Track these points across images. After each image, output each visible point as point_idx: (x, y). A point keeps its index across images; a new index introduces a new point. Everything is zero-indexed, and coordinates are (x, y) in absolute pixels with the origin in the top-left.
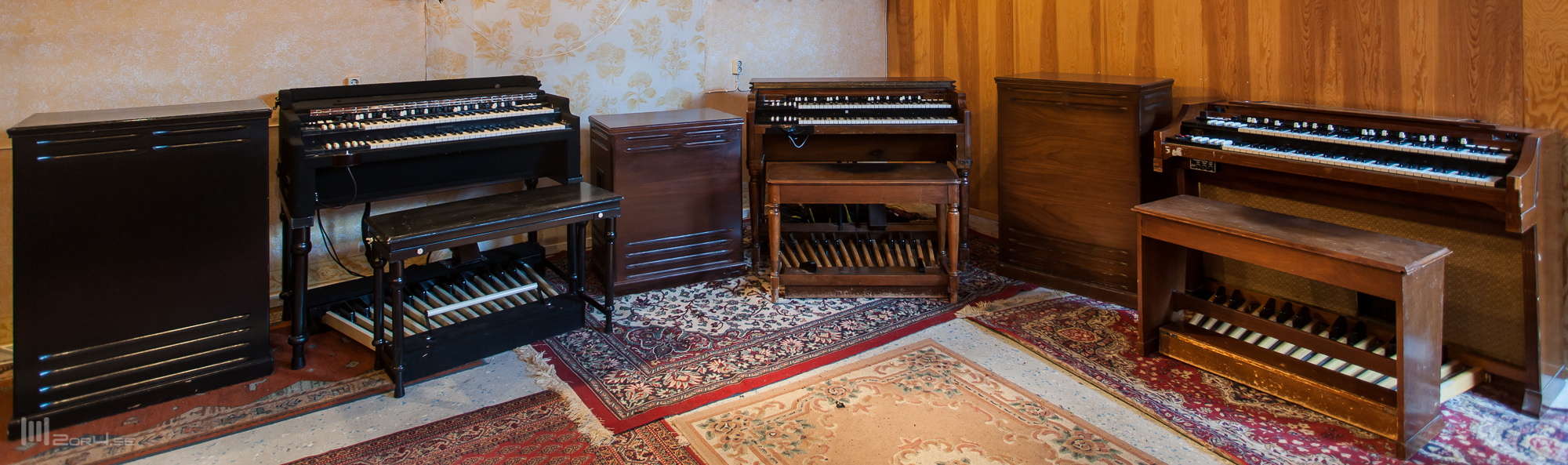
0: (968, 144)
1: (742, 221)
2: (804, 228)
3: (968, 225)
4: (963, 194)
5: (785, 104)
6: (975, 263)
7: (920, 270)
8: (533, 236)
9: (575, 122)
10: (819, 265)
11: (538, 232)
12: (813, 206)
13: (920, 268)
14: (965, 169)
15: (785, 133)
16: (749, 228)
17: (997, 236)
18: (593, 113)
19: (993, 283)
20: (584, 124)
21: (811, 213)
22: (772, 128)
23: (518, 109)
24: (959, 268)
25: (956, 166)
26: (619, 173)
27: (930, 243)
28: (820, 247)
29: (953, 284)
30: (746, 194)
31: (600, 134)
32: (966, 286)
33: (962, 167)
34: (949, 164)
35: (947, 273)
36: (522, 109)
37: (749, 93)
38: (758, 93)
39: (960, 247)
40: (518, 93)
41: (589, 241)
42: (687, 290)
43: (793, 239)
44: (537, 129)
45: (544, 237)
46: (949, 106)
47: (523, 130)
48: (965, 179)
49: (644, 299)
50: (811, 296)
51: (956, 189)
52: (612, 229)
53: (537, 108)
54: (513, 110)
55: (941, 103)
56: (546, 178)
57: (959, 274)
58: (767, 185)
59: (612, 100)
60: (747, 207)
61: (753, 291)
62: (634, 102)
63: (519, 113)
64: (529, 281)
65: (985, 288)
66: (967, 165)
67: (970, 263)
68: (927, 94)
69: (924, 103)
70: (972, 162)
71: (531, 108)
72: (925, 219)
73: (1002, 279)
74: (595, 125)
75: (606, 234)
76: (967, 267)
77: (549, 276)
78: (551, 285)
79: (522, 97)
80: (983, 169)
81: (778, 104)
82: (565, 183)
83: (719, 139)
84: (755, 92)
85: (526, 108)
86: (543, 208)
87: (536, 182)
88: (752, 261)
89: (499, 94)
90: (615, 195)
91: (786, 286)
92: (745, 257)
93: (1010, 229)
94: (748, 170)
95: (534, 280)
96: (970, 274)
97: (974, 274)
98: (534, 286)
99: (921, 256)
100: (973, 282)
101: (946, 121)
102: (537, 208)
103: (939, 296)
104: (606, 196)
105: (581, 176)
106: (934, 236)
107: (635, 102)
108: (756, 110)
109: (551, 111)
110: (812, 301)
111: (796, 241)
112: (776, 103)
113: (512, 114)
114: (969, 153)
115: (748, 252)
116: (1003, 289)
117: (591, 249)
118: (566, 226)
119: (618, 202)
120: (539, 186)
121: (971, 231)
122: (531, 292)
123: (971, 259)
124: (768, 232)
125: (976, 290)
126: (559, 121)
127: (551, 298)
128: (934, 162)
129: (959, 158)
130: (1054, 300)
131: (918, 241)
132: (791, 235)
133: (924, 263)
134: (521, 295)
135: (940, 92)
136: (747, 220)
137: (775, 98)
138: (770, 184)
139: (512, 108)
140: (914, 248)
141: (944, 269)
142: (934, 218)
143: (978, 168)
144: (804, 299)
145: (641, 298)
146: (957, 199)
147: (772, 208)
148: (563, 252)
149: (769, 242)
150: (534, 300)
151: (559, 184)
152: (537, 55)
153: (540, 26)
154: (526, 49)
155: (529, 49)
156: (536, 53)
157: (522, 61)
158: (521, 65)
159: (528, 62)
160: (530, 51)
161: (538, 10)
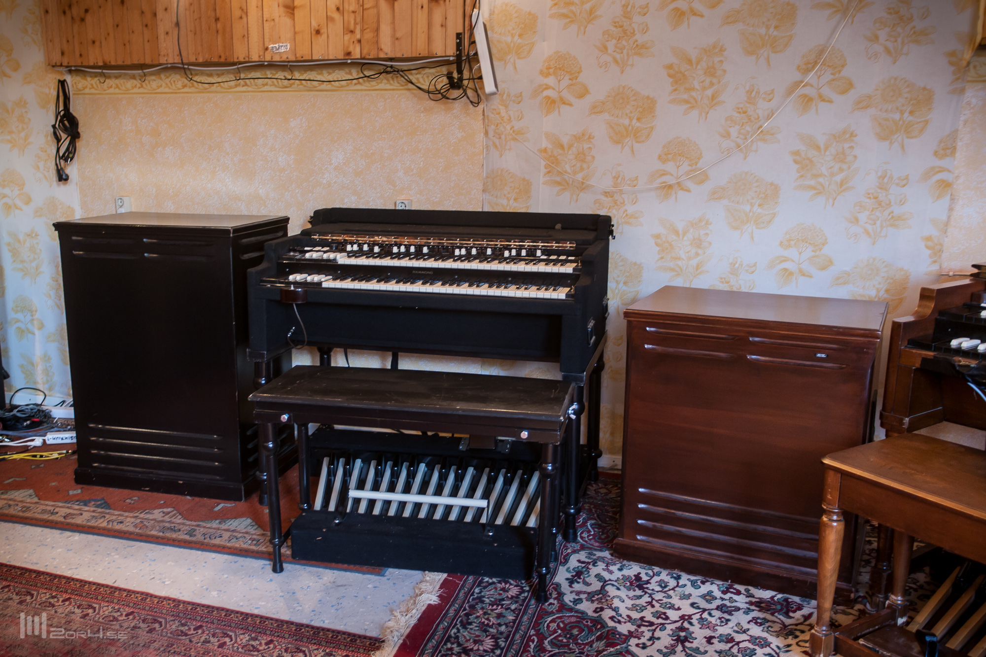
59: (748, 265)
152: (629, 185)
153: (637, 142)
154: (614, 175)
155: (619, 176)
156: (628, 182)
157: (606, 193)
158: (605, 199)
159: (615, 195)
160: (620, 179)
161: (635, 117)
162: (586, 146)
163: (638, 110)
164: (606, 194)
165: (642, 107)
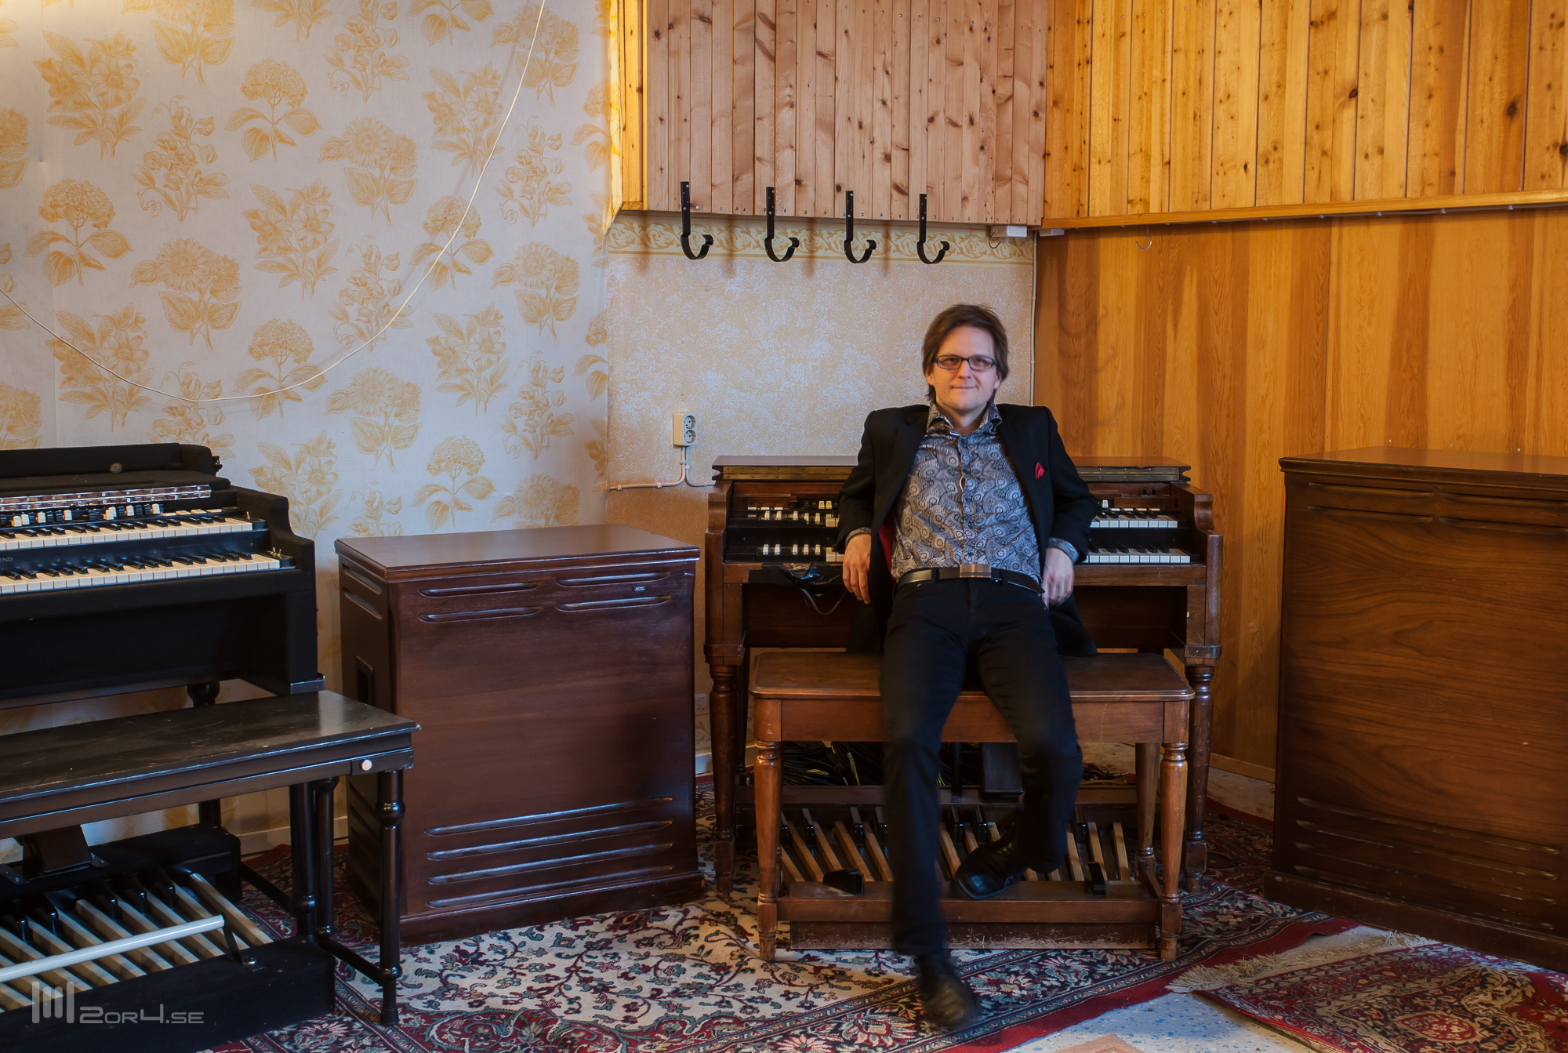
0: (1213, 609)
1: (694, 780)
2: (835, 795)
3: (1205, 792)
4: (1197, 722)
5: (795, 516)
6: (1218, 873)
7: (1097, 887)
8: (210, 810)
9: (303, 553)
10: (868, 879)
11: (222, 802)
12: (856, 747)
13: (1094, 884)
14: (1204, 665)
15: (794, 585)
16: (710, 796)
17: (1269, 814)
18: (347, 533)
19: (1258, 919)
20: (326, 559)
21: (852, 762)
22: (765, 571)
23: (166, 522)
24: (1183, 885)
25: (1184, 660)
26: (408, 672)
27: (1118, 831)
28: (872, 838)
29: (1166, 919)
30: (703, 719)
31: (364, 582)
32: (1197, 923)
33: (1197, 661)
34: (1169, 654)
35: (1154, 895)
36: (176, 521)
37: (712, 490)
38: (732, 491)
39: (1188, 836)
40: (168, 485)
41: (341, 824)
42: (568, 933)
43: (810, 822)
44: (212, 567)
45: (238, 815)
46: (1173, 524)
47: (178, 570)
48: (1204, 689)
49: (471, 950)
50: (848, 945)
51: (1183, 711)
52: (395, 796)
53: (211, 519)
54: (155, 523)
55: (1154, 516)
56: (237, 683)
57: (1181, 898)
58: (751, 702)
59: (390, 503)
60: (704, 749)
61: (717, 933)
62: (440, 508)
63: (170, 531)
64: (203, 911)
65: (1239, 928)
66: (1210, 658)
67: (1208, 873)
68: (1124, 495)
69: (1115, 516)
70: (1220, 651)
71: (198, 520)
72: (1110, 777)
73: (1277, 908)
74: (351, 561)
75: (380, 806)
76: (1201, 882)
77: (249, 900)
78: (254, 921)
79: (175, 494)
80: (1244, 670)
81: (779, 516)
82: (283, 693)
83: (641, 594)
84: (726, 488)
85: (187, 519)
86: (234, 747)
87: (215, 690)
88: (717, 868)
89: (121, 487)
90: (401, 720)
91: (792, 924)
92: (701, 860)
93: (1301, 799)
94: (707, 666)
95: (214, 910)
96: (1204, 898)
97: (1216, 897)
98: (216, 923)
99: (1099, 856)
100: (1213, 914)
101: (1165, 559)
102: (217, 749)
103: (1136, 946)
104: (378, 722)
105: (321, 676)
106: (1130, 817)
107: (446, 508)
108: (727, 530)
109: (245, 526)
110: (851, 956)
111: (816, 826)
112: (773, 512)
113: (153, 532)
114: (1214, 630)
115: (708, 849)
116: (1277, 931)
117: (346, 841)
118: (287, 789)
119: (407, 735)
120: (223, 698)
121: (1211, 805)
122: (209, 935)
123: (1210, 865)
124: (753, 805)
125: (1218, 931)
126: (263, 548)
127: (256, 949)
128: (1135, 651)
129: (1190, 642)
130: (1391, 953)
131: (1093, 825)
132: (806, 812)
133: (1104, 873)
134: (184, 941)
135: (1154, 492)
136: (704, 779)
137: (772, 503)
138: (759, 697)
139: (154, 520)
140: (1084, 841)
141: (1149, 887)
142: (1129, 776)
143: (1234, 665)
144: (831, 951)
145: (463, 947)
146: (1183, 732)
147: (761, 752)
148: (282, 847)
149: (755, 826)
150: (217, 952)
151: (269, 694)
152: (208, 395)
153: (214, 327)
154: (182, 380)
155: (191, 382)
156: (206, 390)
157: (171, 408)
158: (171, 418)
159: (187, 410)
160: (193, 384)
161: (208, 289)
162: (132, 335)
163: (211, 278)
164: (172, 411)
165: (217, 274)
